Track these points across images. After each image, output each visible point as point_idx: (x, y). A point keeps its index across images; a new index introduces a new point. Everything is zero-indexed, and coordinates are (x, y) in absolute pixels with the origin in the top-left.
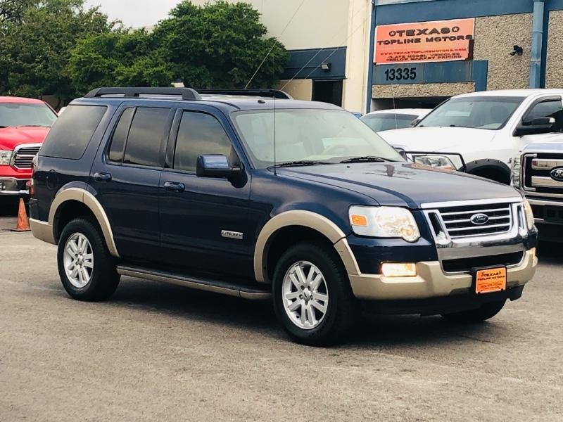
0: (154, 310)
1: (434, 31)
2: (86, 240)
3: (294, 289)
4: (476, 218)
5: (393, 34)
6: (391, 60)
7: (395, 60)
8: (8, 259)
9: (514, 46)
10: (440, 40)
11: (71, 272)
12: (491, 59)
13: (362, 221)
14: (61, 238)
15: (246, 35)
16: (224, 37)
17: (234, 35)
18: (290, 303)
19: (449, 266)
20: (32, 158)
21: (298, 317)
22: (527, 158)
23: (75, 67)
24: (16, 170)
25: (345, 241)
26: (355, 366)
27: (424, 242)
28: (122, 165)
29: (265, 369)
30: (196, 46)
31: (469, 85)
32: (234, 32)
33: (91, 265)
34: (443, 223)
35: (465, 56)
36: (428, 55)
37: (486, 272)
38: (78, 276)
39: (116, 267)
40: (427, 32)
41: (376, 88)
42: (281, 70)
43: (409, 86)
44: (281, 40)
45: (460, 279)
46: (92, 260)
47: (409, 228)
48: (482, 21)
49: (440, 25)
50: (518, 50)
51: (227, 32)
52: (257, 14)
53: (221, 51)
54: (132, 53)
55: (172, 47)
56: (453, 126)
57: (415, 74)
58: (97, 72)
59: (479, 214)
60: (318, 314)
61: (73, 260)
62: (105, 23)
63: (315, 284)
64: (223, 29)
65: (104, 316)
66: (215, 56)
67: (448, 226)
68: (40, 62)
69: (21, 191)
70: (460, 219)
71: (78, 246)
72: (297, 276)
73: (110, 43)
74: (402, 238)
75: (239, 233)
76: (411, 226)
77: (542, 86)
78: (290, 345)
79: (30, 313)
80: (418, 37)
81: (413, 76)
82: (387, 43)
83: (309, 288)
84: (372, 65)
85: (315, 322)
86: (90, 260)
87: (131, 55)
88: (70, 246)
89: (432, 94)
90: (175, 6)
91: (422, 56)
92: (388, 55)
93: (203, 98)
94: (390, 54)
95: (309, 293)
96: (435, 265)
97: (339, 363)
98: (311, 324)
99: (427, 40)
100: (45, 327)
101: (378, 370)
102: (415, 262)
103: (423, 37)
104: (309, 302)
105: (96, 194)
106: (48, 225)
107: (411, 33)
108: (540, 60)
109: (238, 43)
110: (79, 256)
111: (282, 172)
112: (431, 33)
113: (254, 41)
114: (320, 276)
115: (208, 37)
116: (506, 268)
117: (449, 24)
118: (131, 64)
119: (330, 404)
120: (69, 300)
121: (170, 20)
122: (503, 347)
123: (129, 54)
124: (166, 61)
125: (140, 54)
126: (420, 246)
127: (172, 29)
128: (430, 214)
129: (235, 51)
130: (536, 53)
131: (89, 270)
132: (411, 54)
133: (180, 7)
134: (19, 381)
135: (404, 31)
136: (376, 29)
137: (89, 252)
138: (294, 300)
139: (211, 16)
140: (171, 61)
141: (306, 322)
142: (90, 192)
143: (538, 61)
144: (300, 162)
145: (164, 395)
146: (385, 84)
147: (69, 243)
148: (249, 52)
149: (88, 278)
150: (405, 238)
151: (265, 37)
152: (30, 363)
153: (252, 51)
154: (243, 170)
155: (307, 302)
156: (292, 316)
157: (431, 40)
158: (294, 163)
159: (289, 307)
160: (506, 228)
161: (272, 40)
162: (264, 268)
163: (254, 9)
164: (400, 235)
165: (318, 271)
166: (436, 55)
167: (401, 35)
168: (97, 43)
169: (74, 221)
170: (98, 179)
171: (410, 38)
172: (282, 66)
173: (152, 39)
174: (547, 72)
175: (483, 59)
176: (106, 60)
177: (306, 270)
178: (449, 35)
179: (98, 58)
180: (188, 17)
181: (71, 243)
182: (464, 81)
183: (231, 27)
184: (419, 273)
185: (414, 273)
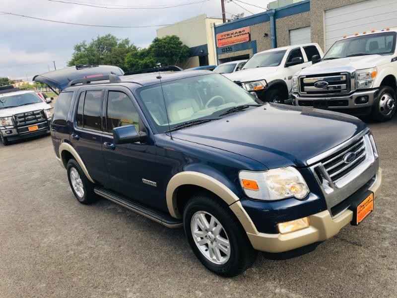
1: (236, 33)
2: (77, 172)
3: (200, 230)
5: (222, 36)
7: (224, 45)
10: (239, 36)
12: (257, 39)
15: (176, 45)
16: (169, 47)
17: (172, 46)
21: (206, 250)
22: (301, 78)
25: (239, 203)
30: (161, 51)
31: (250, 50)
34: (326, 171)
35: (248, 40)
36: (235, 41)
37: (362, 204)
40: (234, 34)
41: (219, 56)
42: (189, 55)
44: (187, 45)
48: (252, 27)
49: (238, 30)
50: (266, 35)
53: (169, 51)
55: (154, 53)
56: (258, 67)
57: (232, 48)
59: (348, 154)
60: (223, 254)
62: (136, 49)
63: (217, 230)
64: (169, 44)
66: (167, 53)
67: (330, 172)
72: (201, 221)
73: (136, 54)
74: (293, 197)
75: (154, 182)
76: (300, 183)
77: (276, 47)
80: (231, 36)
82: (221, 40)
83: (212, 232)
84: (217, 48)
89: (238, 55)
90: (154, 40)
91: (233, 42)
92: (222, 44)
95: (213, 236)
98: (219, 260)
99: (234, 36)
102: (308, 216)
103: (233, 36)
104: (214, 243)
107: (228, 35)
109: (174, 48)
113: (179, 47)
114: (220, 226)
115: (165, 48)
117: (241, 29)
118: (143, 60)
121: (152, 44)
123: (142, 57)
125: (145, 56)
127: (153, 47)
128: (315, 169)
130: (273, 35)
132: (229, 42)
136: (217, 35)
138: (201, 238)
139: (164, 41)
140: (154, 57)
141: (214, 257)
143: (273, 38)
146: (222, 54)
149: (83, 193)
150: (296, 196)
151: (182, 45)
153: (179, 50)
156: (202, 249)
157: (236, 36)
159: (198, 242)
161: (184, 45)
163: (178, 37)
165: (218, 222)
167: (225, 36)
168: (132, 55)
171: (228, 37)
172: (189, 53)
173: (148, 51)
174: (277, 41)
175: (254, 40)
176: (135, 60)
177: (208, 218)
178: (241, 33)
179: (133, 60)
180: (158, 42)
182: (249, 49)
183: (171, 43)
184: (311, 224)
185: (306, 225)
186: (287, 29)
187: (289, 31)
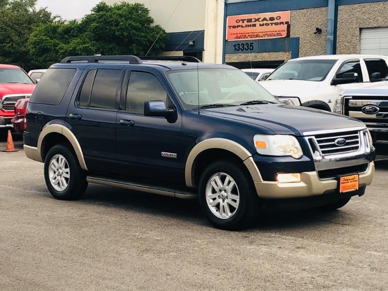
0: (112, 206)
1: (265, 19)
2: (64, 159)
3: (214, 191)
4: (338, 141)
5: (238, 21)
6: (237, 38)
7: (240, 38)
8: (5, 171)
9: (317, 28)
10: (269, 25)
11: (54, 181)
12: (301, 36)
13: (263, 145)
14: (46, 158)
15: (141, 23)
16: (127, 25)
17: (133, 24)
18: (211, 201)
19: (323, 175)
20: (14, 104)
21: (217, 211)
22: (346, 99)
23: (32, 46)
24: (3, 111)
25: (251, 159)
26: (263, 245)
27: (306, 159)
28: (88, 109)
29: (202, 249)
30: (109, 31)
31: (287, 53)
32: (133, 21)
33: (68, 176)
34: (318, 145)
35: (284, 35)
36: (261, 34)
37: (346, 178)
38: (59, 184)
39: (86, 177)
40: (260, 20)
41: (228, 56)
42: (164, 46)
43: (249, 55)
44: (163, 27)
45: (329, 183)
46: (69, 173)
47: (295, 149)
48: (295, 12)
49: (268, 15)
50: (319, 31)
51: (129, 22)
52: (148, 11)
53: (125, 34)
54: (69, 36)
55: (95, 32)
56: (292, 79)
57: (253, 46)
58: (47, 48)
59: (340, 139)
60: (232, 209)
61: (55, 172)
62: (49, 17)
63: (229, 188)
64: (126, 20)
65: (80, 210)
66: (121, 37)
67: (321, 147)
68: (9, 43)
69: (7, 125)
70: (328, 142)
71: (59, 164)
72: (216, 183)
73: (54, 29)
74: (291, 156)
75: (174, 154)
76: (296, 148)
77: (334, 53)
78: (212, 230)
79: (29, 210)
80: (254, 23)
81: (251, 48)
82: (234, 27)
83: (225, 191)
84: (225, 41)
85: (230, 214)
86: (67, 173)
87: (68, 37)
88: (53, 163)
89: (264, 60)
90: (95, 6)
91: (257, 35)
92: (235, 35)
93: (144, 63)
94: (237, 34)
95: (225, 194)
96: (313, 174)
97: (251, 243)
98: (227, 215)
99: (260, 25)
100: (42, 220)
101: (280, 248)
102: (300, 172)
103: (258, 23)
104: (225, 200)
105: (71, 128)
106: (37, 149)
107: (249, 20)
108: (333, 37)
109: (136, 29)
110: (60, 170)
111: (204, 112)
112: (263, 20)
113: (146, 27)
114: (233, 183)
115: (117, 25)
116: (359, 175)
117: (274, 14)
118: (68, 43)
119: (258, 276)
120: (53, 199)
121: (92, 14)
122: (357, 228)
123: (66, 36)
124: (91, 41)
125: (74, 36)
126: (304, 162)
127: (94, 20)
128: (309, 139)
129: (134, 34)
130: (330, 32)
131: (66, 179)
132: (250, 34)
133: (98, 6)
134: (34, 262)
135: (245, 20)
136: (227, 18)
137: (66, 167)
138: (214, 199)
139: (118, 12)
140: (94, 40)
141: (223, 214)
142: (66, 127)
143: (332, 37)
144: (214, 105)
145: (139, 271)
146: (234, 54)
147: (52, 161)
148: (143, 34)
149: (66, 185)
150: (292, 155)
151: (152, 25)
152: (38, 248)
153: (145, 34)
154: (176, 111)
155: (223, 201)
156: (213, 210)
157: (263, 25)
158: (211, 105)
159: (211, 204)
160: (357, 148)
161: (157, 26)
162: (192, 177)
163: (146, 7)
164: (289, 154)
165: (232, 179)
166: (266, 34)
167: (243, 22)
168: (46, 29)
169: (56, 146)
170: (72, 118)
171: (249, 24)
172: (164, 43)
173: (81, 27)
174: (337, 44)
175: (296, 36)
176: (52, 41)
177: (223, 179)
178: (274, 22)
179: (46, 40)
180: (104, 12)
181: (54, 161)
182: (284, 51)
183: (131, 18)
184: (302, 180)
185: (299, 180)
186: (356, 27)
187: (361, 29)
